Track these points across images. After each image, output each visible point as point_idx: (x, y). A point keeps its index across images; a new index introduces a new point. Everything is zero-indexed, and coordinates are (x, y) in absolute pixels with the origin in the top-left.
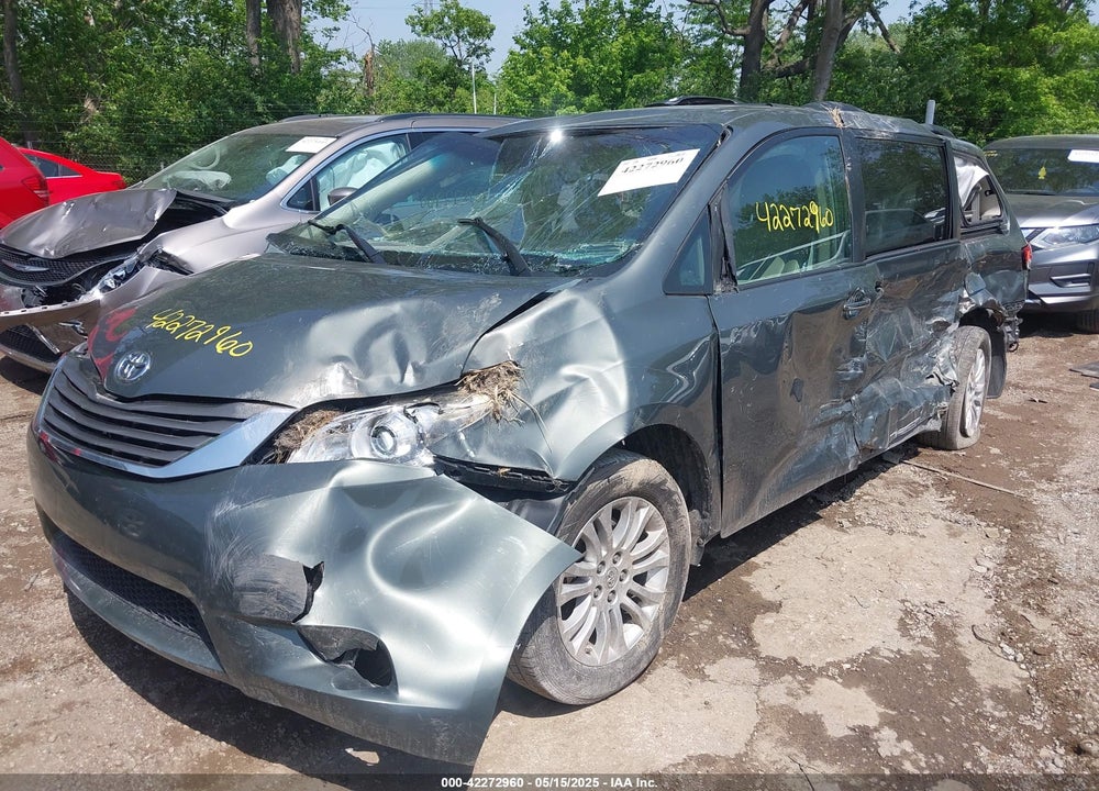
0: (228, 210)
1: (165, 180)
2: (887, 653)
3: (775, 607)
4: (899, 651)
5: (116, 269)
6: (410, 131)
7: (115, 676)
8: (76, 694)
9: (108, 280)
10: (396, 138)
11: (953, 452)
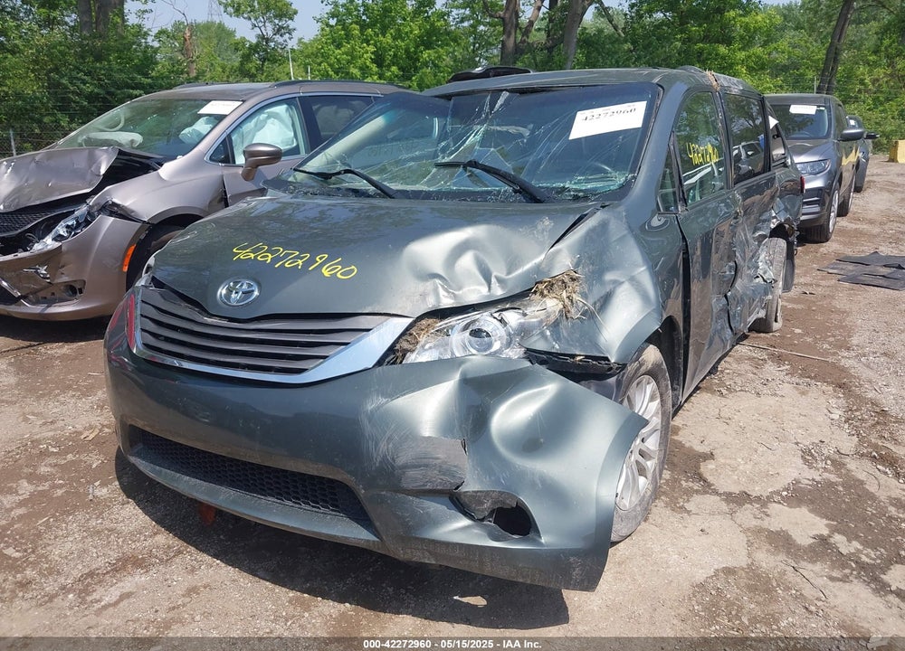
0: (161, 165)
1: (80, 140)
2: (807, 482)
3: (711, 456)
4: (813, 480)
5: (67, 219)
6: (298, 95)
7: (218, 562)
8: (191, 580)
9: (61, 229)
10: (288, 102)
11: (771, 334)
